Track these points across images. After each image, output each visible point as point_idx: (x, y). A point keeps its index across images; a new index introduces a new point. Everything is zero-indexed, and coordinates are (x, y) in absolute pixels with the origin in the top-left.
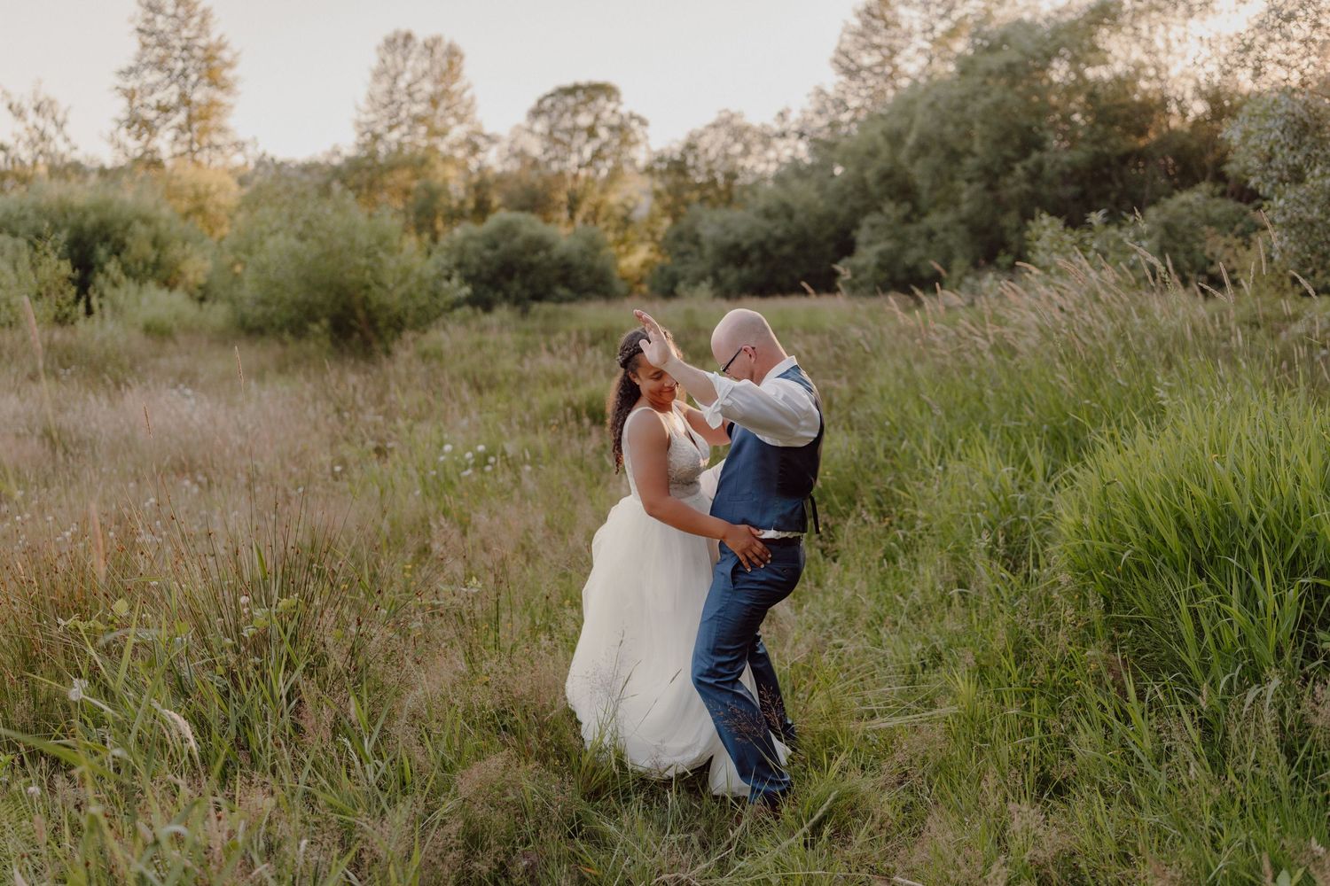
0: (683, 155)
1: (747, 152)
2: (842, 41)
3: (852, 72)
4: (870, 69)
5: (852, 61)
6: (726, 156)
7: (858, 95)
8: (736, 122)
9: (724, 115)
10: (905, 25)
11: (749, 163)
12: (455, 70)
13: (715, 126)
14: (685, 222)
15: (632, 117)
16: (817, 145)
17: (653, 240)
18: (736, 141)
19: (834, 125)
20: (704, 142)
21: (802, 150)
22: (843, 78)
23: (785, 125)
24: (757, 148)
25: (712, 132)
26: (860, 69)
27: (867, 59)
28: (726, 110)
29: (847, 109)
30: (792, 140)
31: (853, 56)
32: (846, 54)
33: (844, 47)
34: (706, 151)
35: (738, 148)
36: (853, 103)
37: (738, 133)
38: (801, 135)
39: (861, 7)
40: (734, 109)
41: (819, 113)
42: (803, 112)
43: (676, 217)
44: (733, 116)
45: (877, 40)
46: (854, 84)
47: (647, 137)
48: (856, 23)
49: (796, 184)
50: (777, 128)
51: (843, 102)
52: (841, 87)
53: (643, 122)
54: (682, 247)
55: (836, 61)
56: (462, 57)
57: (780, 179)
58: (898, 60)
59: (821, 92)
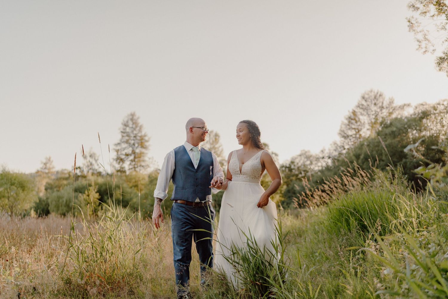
0: (290, 165)
1: (311, 163)
2: (341, 127)
3: (346, 137)
4: (351, 136)
5: (345, 133)
6: (304, 165)
7: (349, 144)
8: (307, 154)
9: (304, 152)
10: (362, 122)
11: (312, 167)
12: (217, 140)
13: (300, 155)
14: (290, 187)
15: (273, 153)
16: (334, 160)
17: (281, 193)
18: (307, 160)
19: (340, 154)
20: (297, 161)
21: (330, 162)
22: (343, 139)
23: (324, 155)
24: (314, 163)
25: (299, 158)
26: (348, 136)
27: (350, 133)
28: (304, 150)
29: (345, 149)
30: (326, 159)
31: (345, 132)
32: (343, 131)
33: (342, 129)
34: (298, 164)
35: (308, 162)
36: (347, 147)
37: (308, 157)
38: (329, 158)
39: (347, 117)
40: (306, 150)
41: (335, 150)
42: (329, 150)
43: (288, 185)
44: (306, 152)
45: (353, 127)
46: (346, 141)
47: (278, 160)
48: (346, 122)
49: (326, 173)
50: (321, 156)
51: (343, 147)
52: (342, 142)
53: (276, 155)
54: (290, 194)
55: (340, 134)
56: (219, 137)
57: (322, 171)
58: (361, 133)
59: (335, 143)
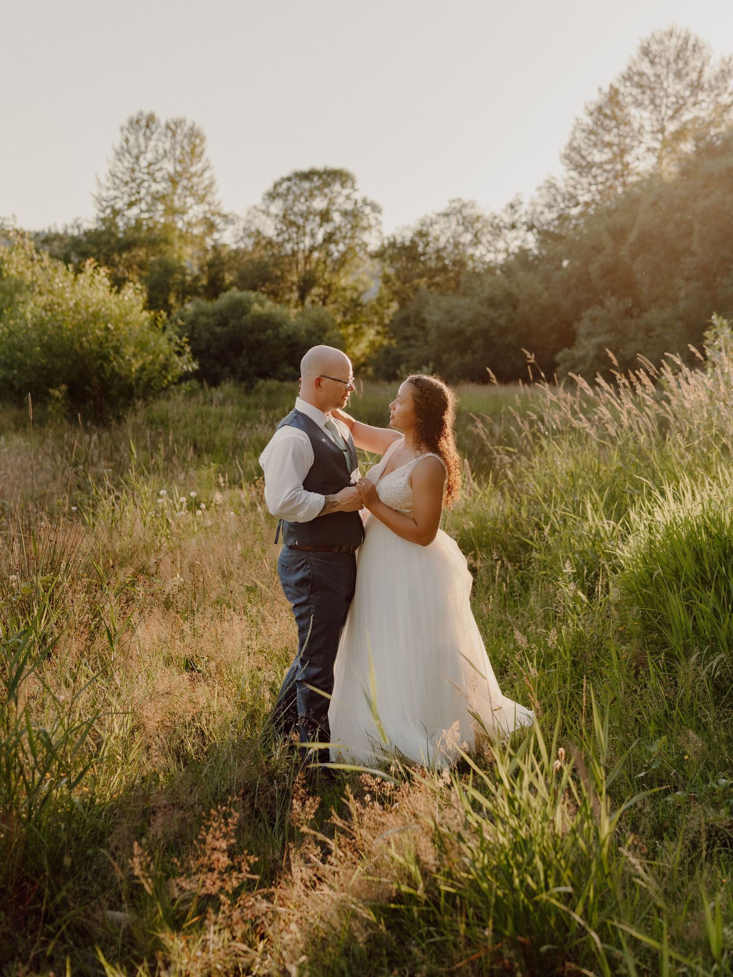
0: (412, 241)
1: (476, 242)
2: (574, 138)
3: (582, 167)
4: (600, 165)
5: (583, 157)
6: (456, 245)
7: (589, 191)
8: (467, 212)
9: (457, 205)
10: (636, 125)
11: (479, 252)
12: (198, 150)
13: (446, 215)
14: (412, 307)
15: (365, 203)
16: (546, 236)
17: (381, 323)
18: (466, 230)
19: (563, 218)
20: (435, 231)
21: (531, 241)
22: (574, 174)
23: (516, 217)
24: (486, 238)
25: (442, 220)
26: (591, 165)
27: (598, 156)
28: (459, 200)
29: (577, 204)
30: (522, 232)
31: (584, 153)
32: (578, 150)
33: (575, 144)
34: (437, 239)
35: (467, 237)
36: (584, 198)
37: (468, 223)
38: (531, 228)
39: (592, 107)
40: (466, 199)
41: (550, 207)
42: (532, 204)
43: (402, 304)
44: (464, 206)
45: (607, 138)
46: (585, 181)
47: (379, 223)
48: (588, 121)
49: (521, 275)
50: (507, 219)
51: (572, 197)
52: (572, 182)
53: (376, 208)
54: (408, 331)
55: (567, 157)
56: (202, 140)
57: (507, 269)
58: (628, 158)
59: (552, 186)
